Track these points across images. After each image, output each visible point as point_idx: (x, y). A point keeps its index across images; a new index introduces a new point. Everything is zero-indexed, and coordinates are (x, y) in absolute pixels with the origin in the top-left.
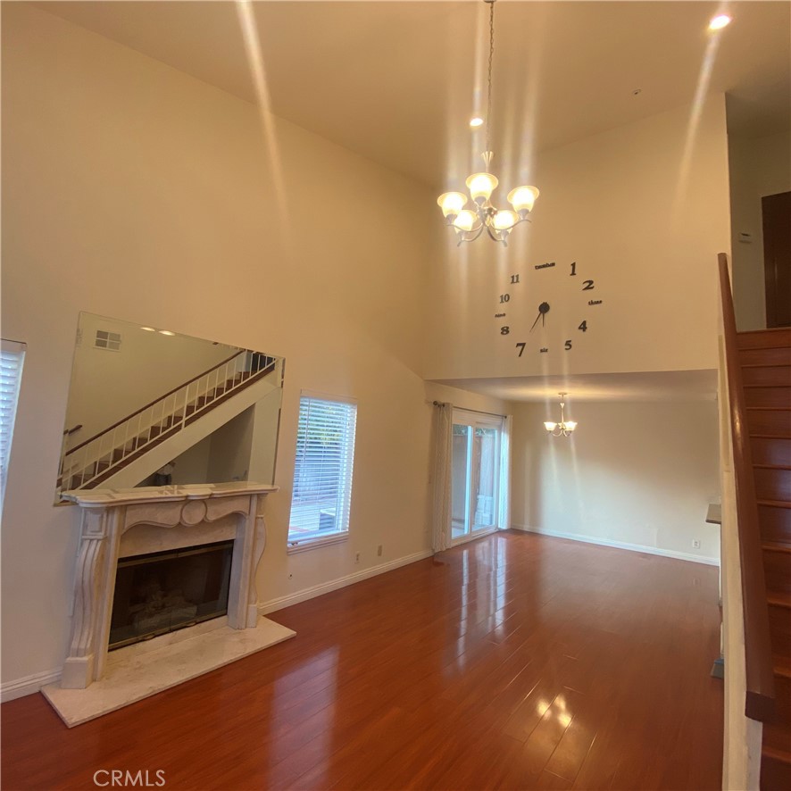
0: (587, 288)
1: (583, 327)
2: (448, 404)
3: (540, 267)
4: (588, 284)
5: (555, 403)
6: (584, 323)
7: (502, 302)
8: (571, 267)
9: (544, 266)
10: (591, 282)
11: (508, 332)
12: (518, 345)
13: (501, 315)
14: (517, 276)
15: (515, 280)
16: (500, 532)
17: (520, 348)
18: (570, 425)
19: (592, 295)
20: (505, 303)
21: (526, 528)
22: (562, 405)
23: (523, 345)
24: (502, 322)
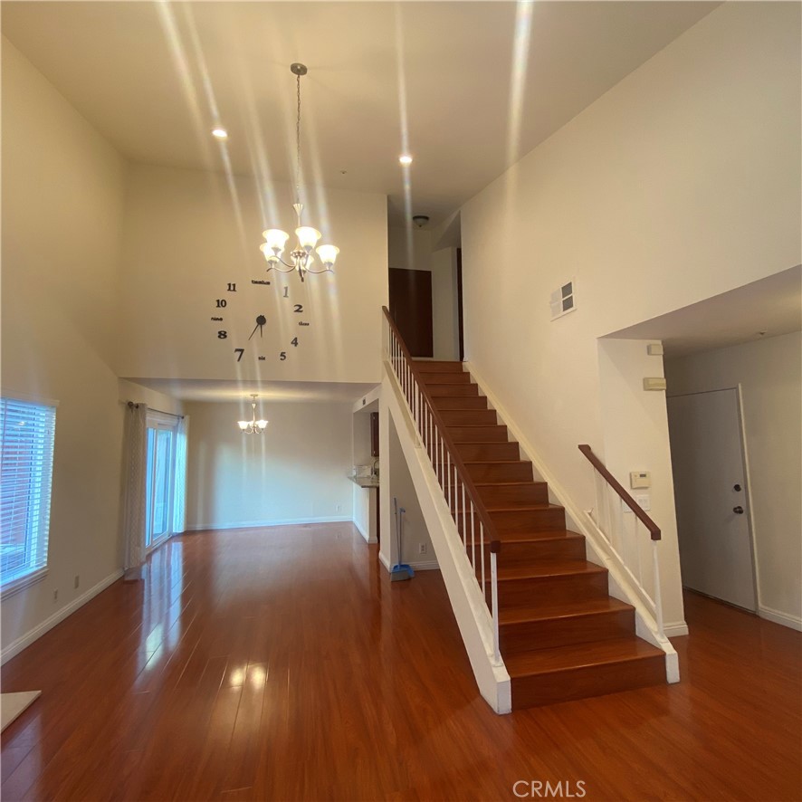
0: (297, 311)
1: (295, 342)
2: (143, 405)
3: (256, 282)
4: (298, 308)
5: (247, 403)
6: (296, 339)
7: (218, 306)
8: (284, 291)
9: (260, 283)
10: (301, 307)
11: (225, 337)
12: (237, 350)
13: (217, 319)
14: (234, 285)
15: (232, 288)
16: (174, 537)
17: (239, 353)
18: (262, 424)
19: (301, 317)
20: (222, 308)
21: (199, 527)
22: (254, 405)
23: (242, 351)
24: (219, 326)
